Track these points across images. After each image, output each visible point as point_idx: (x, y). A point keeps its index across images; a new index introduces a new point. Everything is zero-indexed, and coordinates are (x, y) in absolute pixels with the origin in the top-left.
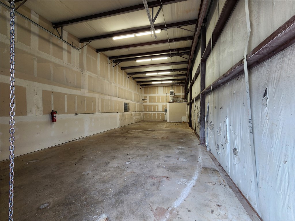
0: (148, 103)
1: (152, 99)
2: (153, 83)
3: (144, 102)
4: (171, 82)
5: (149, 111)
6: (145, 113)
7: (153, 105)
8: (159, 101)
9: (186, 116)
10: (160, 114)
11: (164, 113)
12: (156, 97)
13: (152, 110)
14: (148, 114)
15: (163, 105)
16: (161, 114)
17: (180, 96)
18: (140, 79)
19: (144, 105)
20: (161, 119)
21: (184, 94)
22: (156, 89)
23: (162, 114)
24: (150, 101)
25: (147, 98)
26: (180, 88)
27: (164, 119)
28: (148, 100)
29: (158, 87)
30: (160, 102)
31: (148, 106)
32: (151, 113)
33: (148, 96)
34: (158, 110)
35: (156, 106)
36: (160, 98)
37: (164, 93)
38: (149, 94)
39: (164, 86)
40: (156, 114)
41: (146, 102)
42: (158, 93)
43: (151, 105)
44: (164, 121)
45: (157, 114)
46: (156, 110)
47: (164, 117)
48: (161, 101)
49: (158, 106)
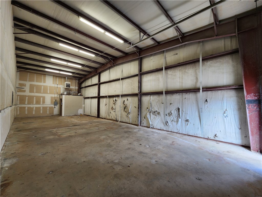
0: (27, 93)
1: (35, 89)
2: (47, 70)
3: (18, 91)
4: (71, 74)
5: (29, 104)
6: (20, 108)
7: (36, 97)
8: (45, 92)
9: (82, 109)
10: (47, 107)
11: (53, 106)
12: (42, 87)
13: (34, 103)
14: (26, 108)
15: (51, 97)
16: (49, 107)
17: (73, 89)
18: (31, 60)
19: (18, 96)
20: (48, 113)
21: (77, 88)
22: (43, 77)
23: (51, 108)
24: (31, 91)
25: (25, 86)
26: (73, 81)
27: (53, 113)
28: (27, 88)
29: (45, 75)
30: (47, 93)
31: (27, 98)
32: (31, 106)
33: (28, 84)
34: (44, 102)
35: (42, 98)
36: (48, 88)
37: (53, 83)
38: (29, 81)
39: (54, 76)
40: (40, 108)
41: (24, 91)
42: (45, 82)
43: (33, 97)
44: (52, 115)
45: (43, 107)
46: (41, 103)
47: (53, 111)
48: (49, 93)
49: (44, 98)
